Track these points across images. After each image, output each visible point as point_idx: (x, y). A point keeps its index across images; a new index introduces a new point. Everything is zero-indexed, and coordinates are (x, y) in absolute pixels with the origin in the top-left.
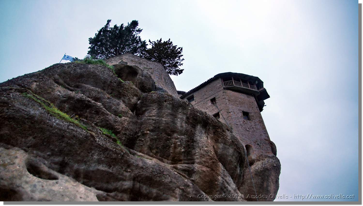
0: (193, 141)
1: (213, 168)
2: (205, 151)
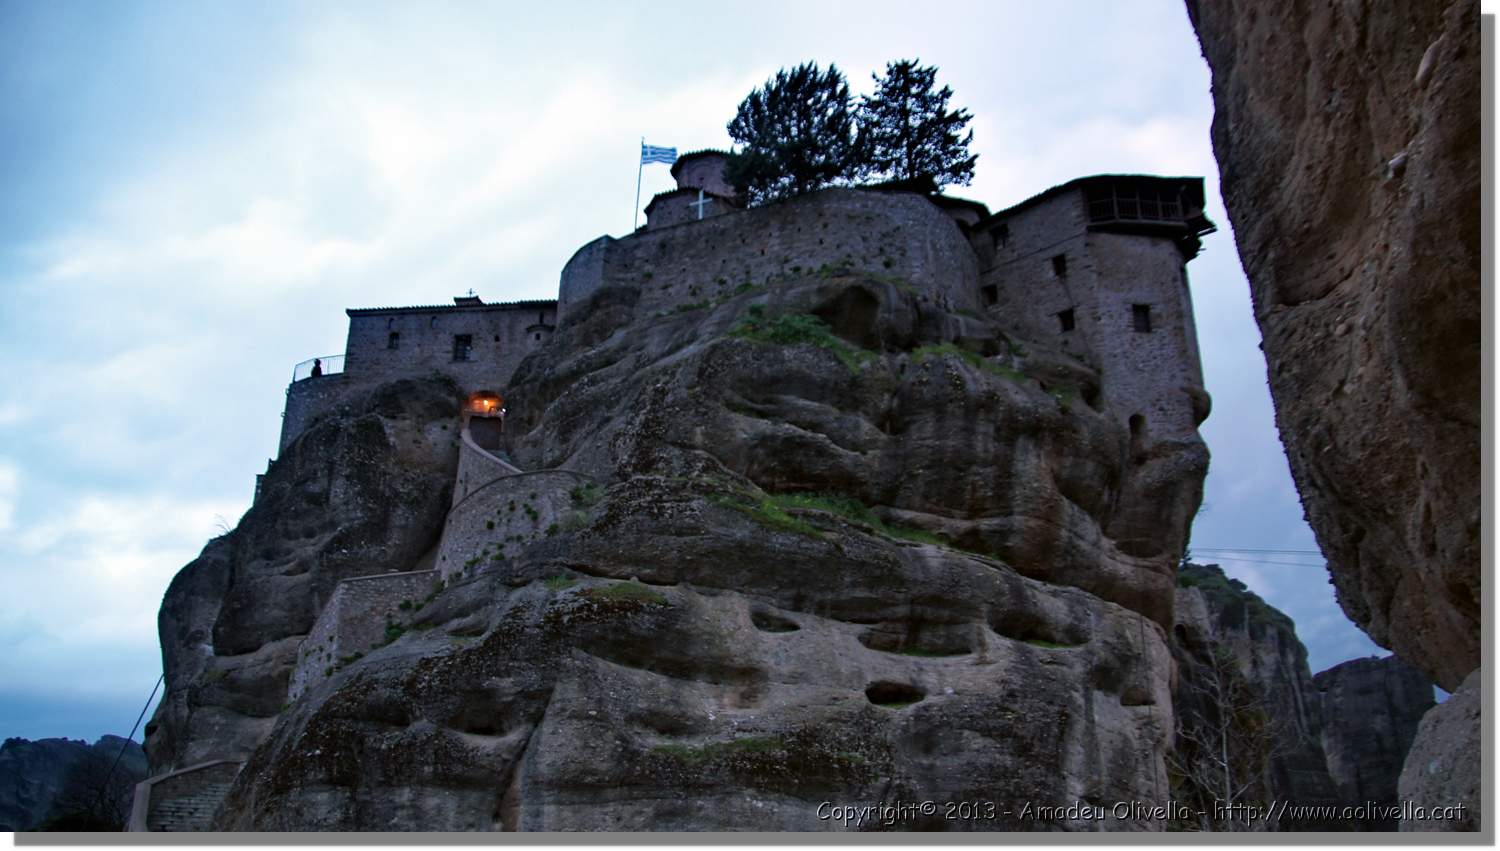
0: (1010, 475)
1: (1050, 515)
2: (1035, 489)
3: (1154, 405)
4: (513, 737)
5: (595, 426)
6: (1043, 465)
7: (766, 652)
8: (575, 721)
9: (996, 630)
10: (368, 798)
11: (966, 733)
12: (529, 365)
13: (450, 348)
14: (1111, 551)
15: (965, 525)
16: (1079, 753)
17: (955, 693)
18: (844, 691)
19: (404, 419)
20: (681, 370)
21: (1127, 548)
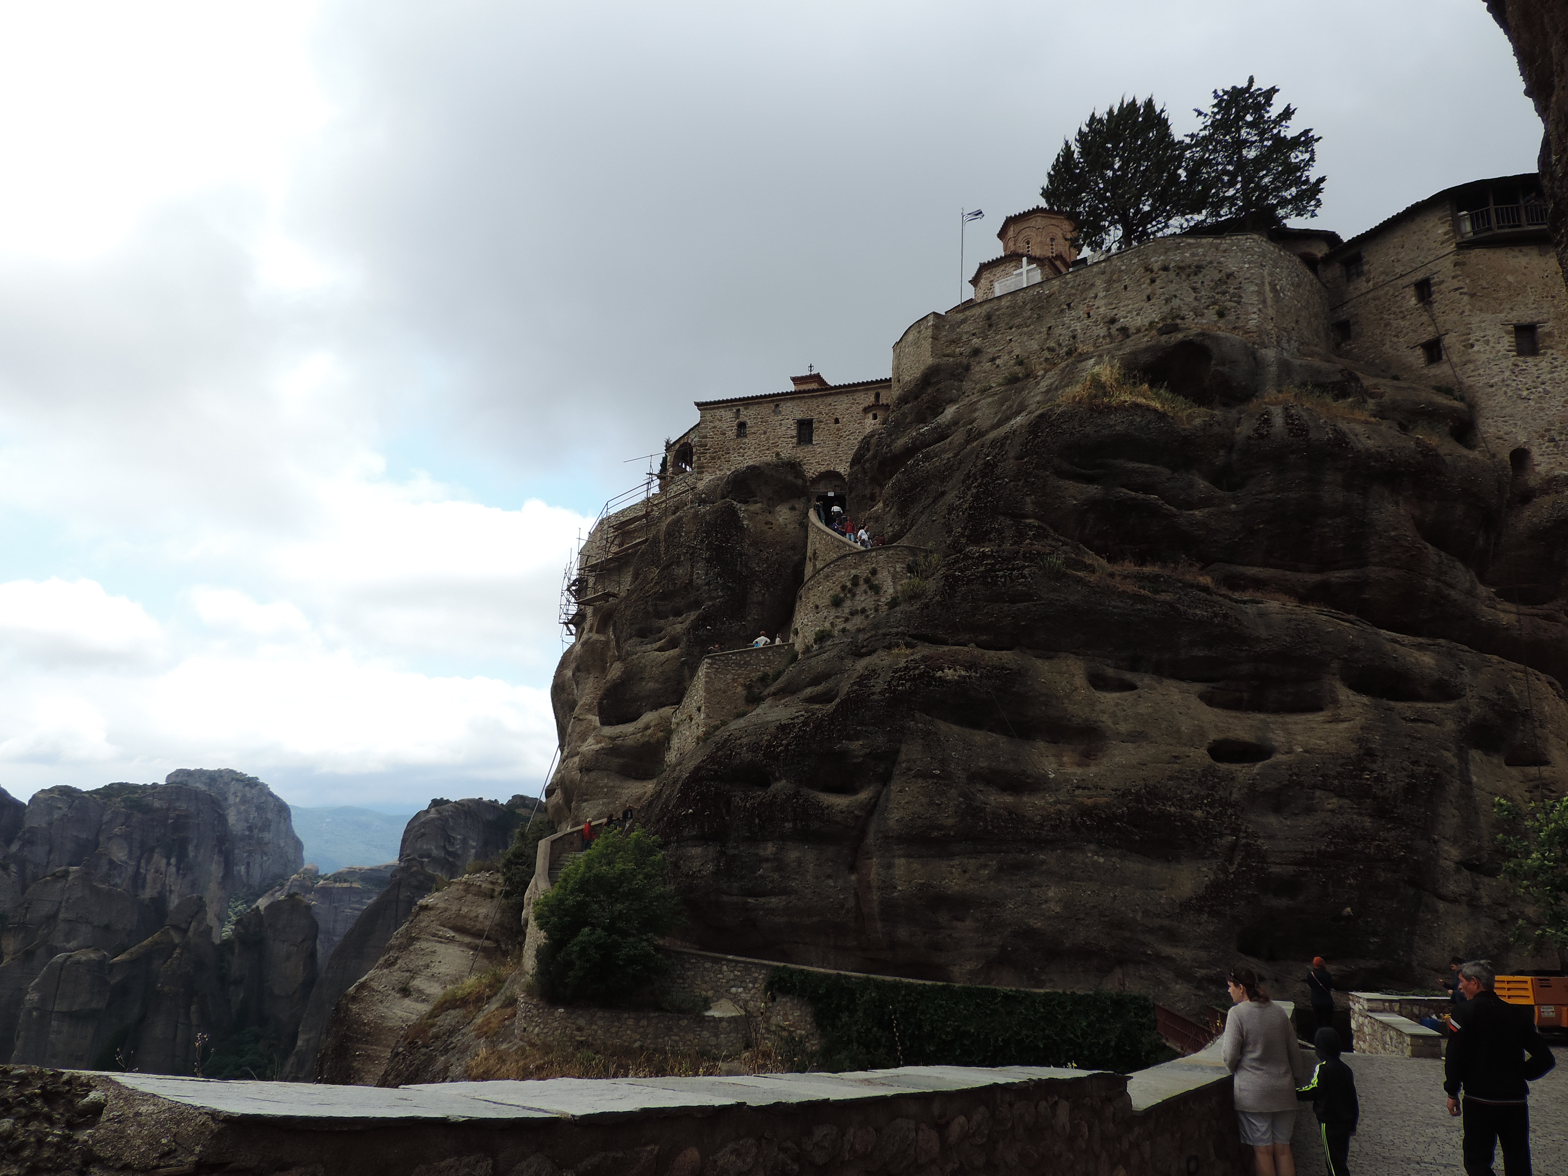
0: (1363, 525)
2: (1393, 538)
3: (1543, 436)
4: (863, 796)
5: (930, 500)
6: (1402, 512)
7: (1103, 712)
8: (920, 780)
9: (1350, 687)
10: (736, 852)
11: (1318, 793)
12: (868, 443)
13: (794, 433)
14: (1490, 599)
15: (1317, 578)
16: (1454, 816)
17: (1306, 751)
18: (1186, 749)
19: (756, 502)
20: (1009, 442)
21: (1506, 595)
